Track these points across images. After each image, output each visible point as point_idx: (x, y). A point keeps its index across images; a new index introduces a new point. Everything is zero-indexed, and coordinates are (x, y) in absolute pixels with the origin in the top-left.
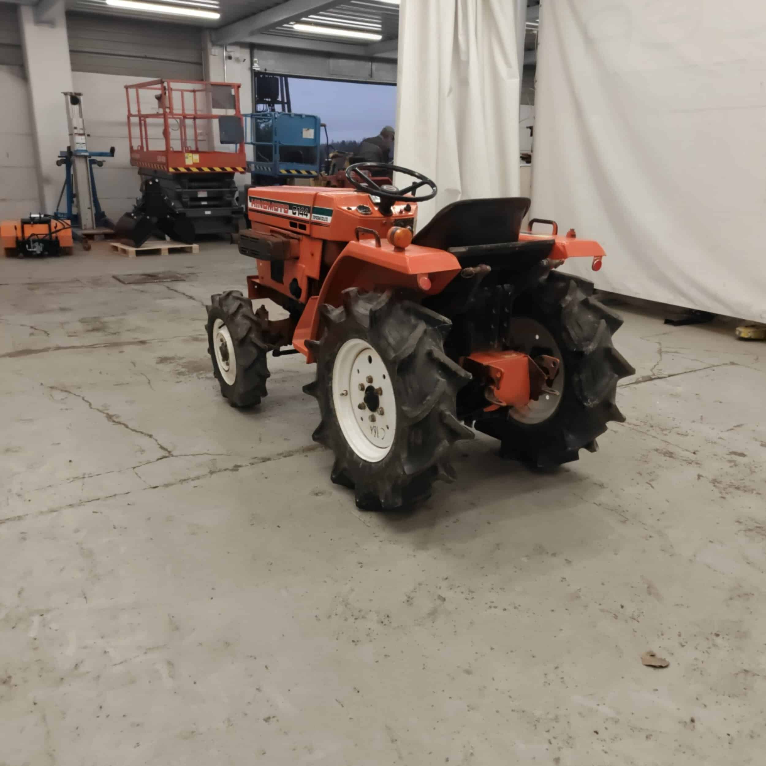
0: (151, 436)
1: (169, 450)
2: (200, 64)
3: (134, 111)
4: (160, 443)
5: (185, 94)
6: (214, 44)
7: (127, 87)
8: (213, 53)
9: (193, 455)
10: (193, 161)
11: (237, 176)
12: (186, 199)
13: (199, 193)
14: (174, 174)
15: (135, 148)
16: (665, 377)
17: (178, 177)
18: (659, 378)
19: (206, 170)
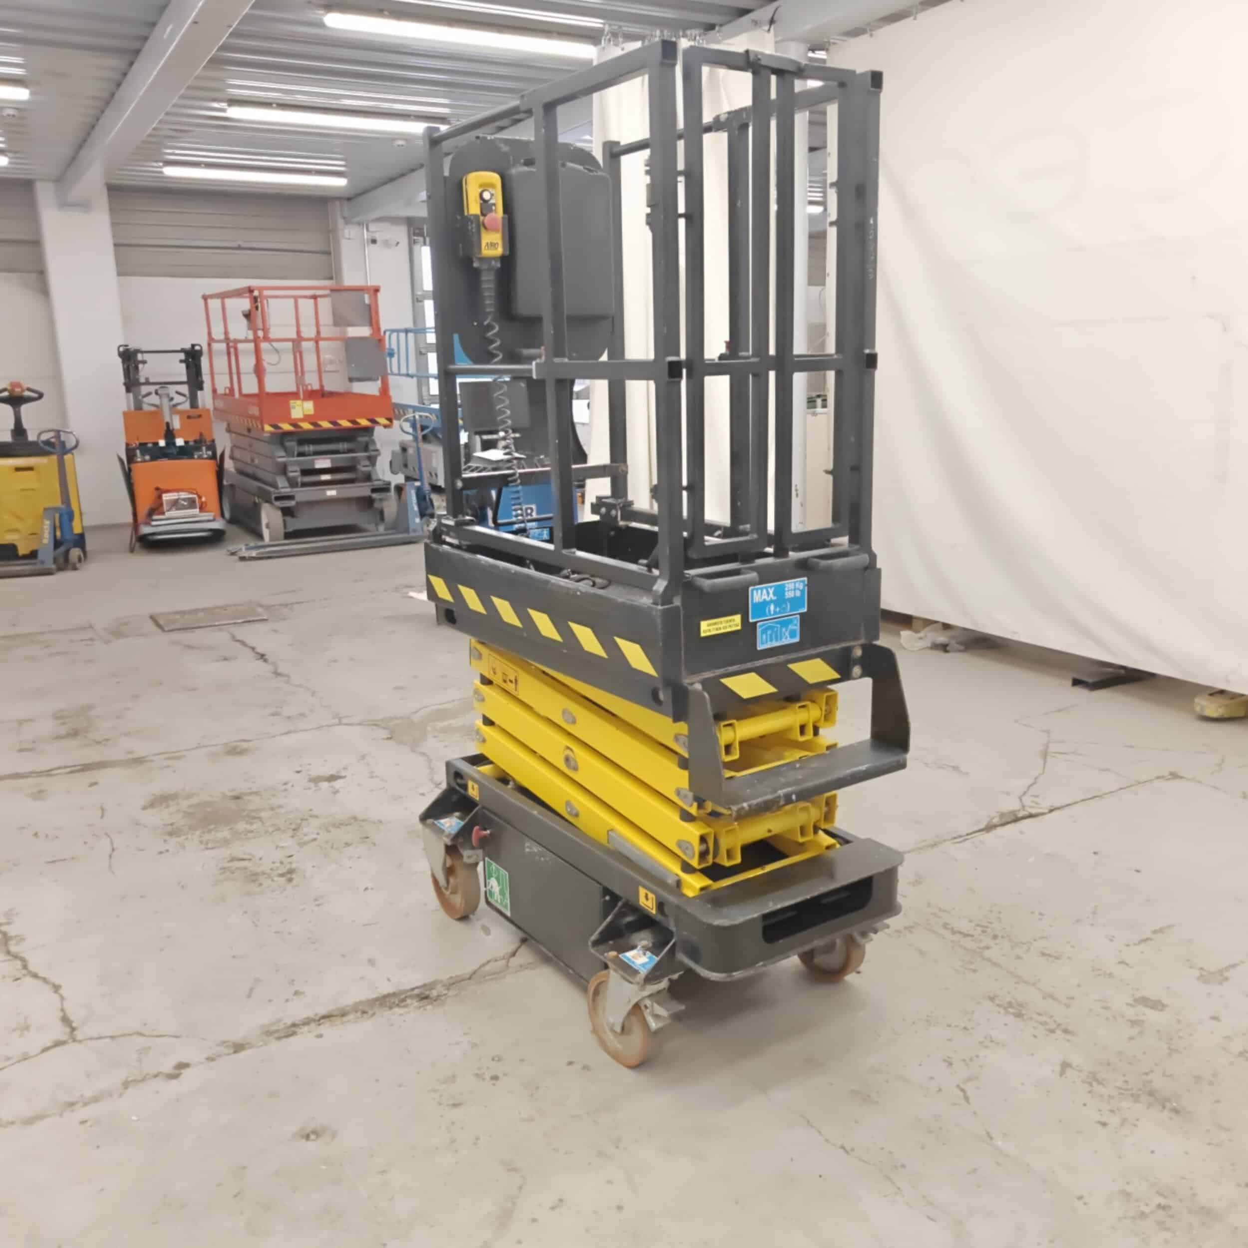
0: (56, 988)
1: (74, 1025)
2: (328, 253)
3: (218, 333)
4: (66, 1006)
5: (300, 301)
6: (347, 221)
7: (205, 298)
8: (347, 235)
9: (112, 1037)
10: (303, 412)
11: (379, 431)
12: (294, 472)
13: (316, 461)
14: (272, 434)
15: (220, 390)
16: (1043, 814)
17: (281, 438)
18: (1031, 816)
19: (325, 425)
